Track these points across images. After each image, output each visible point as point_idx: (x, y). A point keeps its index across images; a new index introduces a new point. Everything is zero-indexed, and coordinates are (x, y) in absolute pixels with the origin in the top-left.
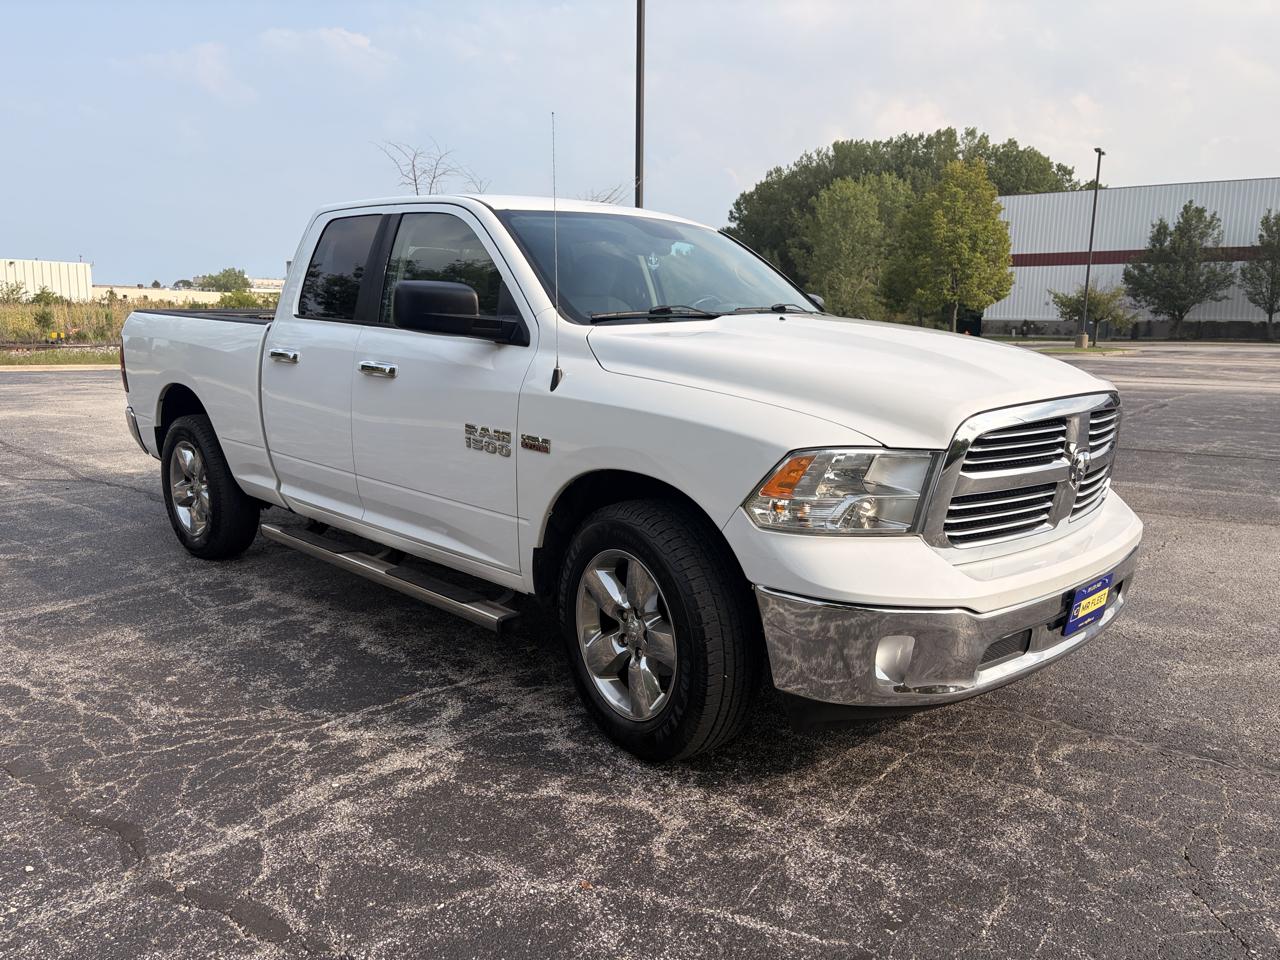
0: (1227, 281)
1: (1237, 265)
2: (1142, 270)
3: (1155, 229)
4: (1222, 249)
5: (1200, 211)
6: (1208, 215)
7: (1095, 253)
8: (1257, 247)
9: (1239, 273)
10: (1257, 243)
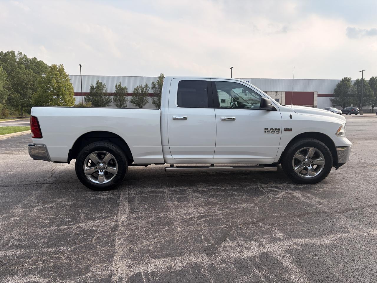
0: (110, 101)
1: (112, 97)
2: (89, 98)
3: (91, 87)
4: (108, 93)
5: (101, 83)
6: (103, 84)
7: (83, 93)
8: (115, 93)
9: (112, 99)
10: (115, 92)
